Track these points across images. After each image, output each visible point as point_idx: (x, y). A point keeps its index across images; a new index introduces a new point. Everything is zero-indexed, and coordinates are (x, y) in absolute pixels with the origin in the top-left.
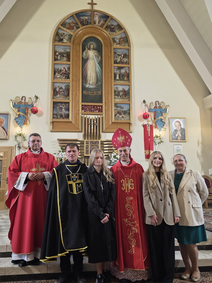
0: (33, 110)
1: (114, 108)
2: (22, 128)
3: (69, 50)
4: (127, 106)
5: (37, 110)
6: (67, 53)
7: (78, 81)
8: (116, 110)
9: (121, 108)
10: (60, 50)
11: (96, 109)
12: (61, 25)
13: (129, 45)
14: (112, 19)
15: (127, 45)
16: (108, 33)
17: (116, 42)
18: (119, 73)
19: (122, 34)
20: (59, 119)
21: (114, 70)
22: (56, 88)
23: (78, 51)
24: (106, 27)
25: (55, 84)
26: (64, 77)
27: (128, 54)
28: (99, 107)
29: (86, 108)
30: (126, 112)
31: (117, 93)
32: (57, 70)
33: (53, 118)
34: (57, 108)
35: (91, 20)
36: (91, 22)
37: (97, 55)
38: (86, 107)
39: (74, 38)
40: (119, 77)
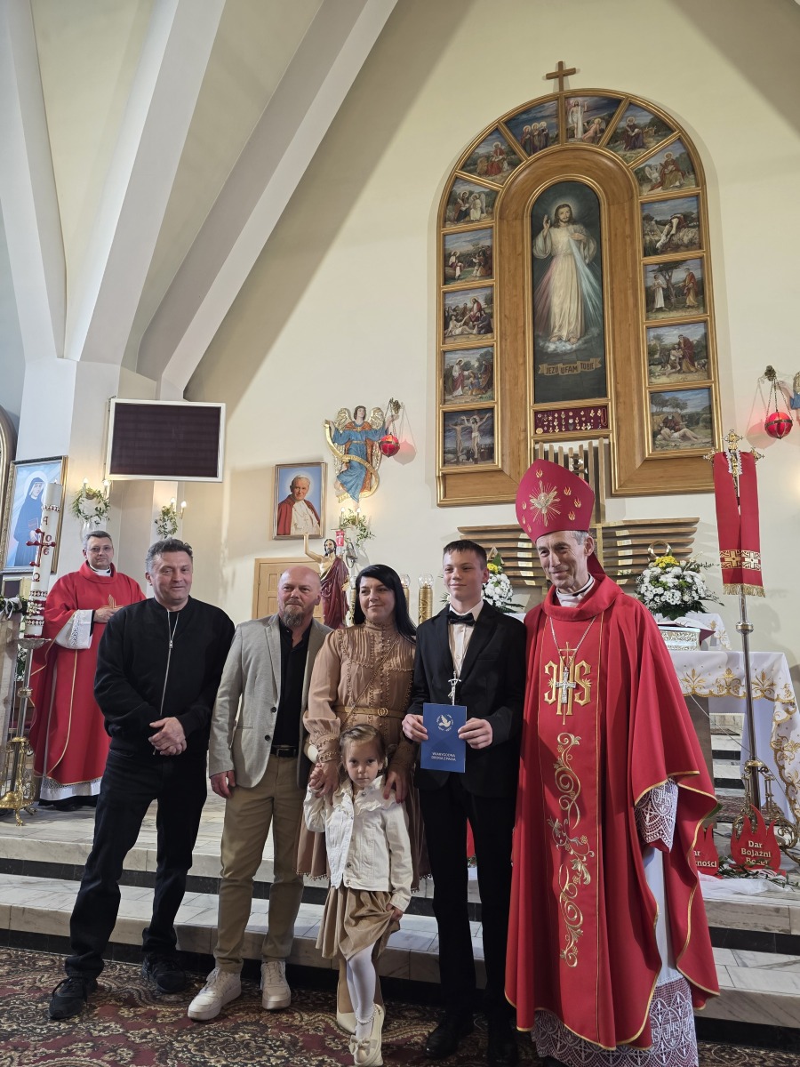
0: (385, 444)
1: (648, 408)
2: (358, 502)
3: (487, 243)
4: (699, 396)
5: (397, 443)
6: (484, 253)
7: (520, 335)
8: (658, 414)
9: (677, 406)
10: (461, 246)
11: (584, 419)
12: (463, 168)
13: (701, 182)
14: (633, 104)
15: (693, 181)
16: (617, 157)
17: (651, 181)
18: (665, 286)
19: (670, 148)
20: (464, 464)
21: (646, 277)
22: (452, 367)
23: (519, 238)
24: (612, 137)
25: (448, 356)
26: (475, 331)
27: (698, 213)
28: (596, 412)
29: (548, 420)
30: (699, 419)
31: (659, 357)
32: (454, 310)
33: (445, 462)
34: (455, 429)
35: (557, 127)
36: (557, 136)
37: (582, 237)
38: (548, 416)
39: (503, 200)
40: (666, 298)
